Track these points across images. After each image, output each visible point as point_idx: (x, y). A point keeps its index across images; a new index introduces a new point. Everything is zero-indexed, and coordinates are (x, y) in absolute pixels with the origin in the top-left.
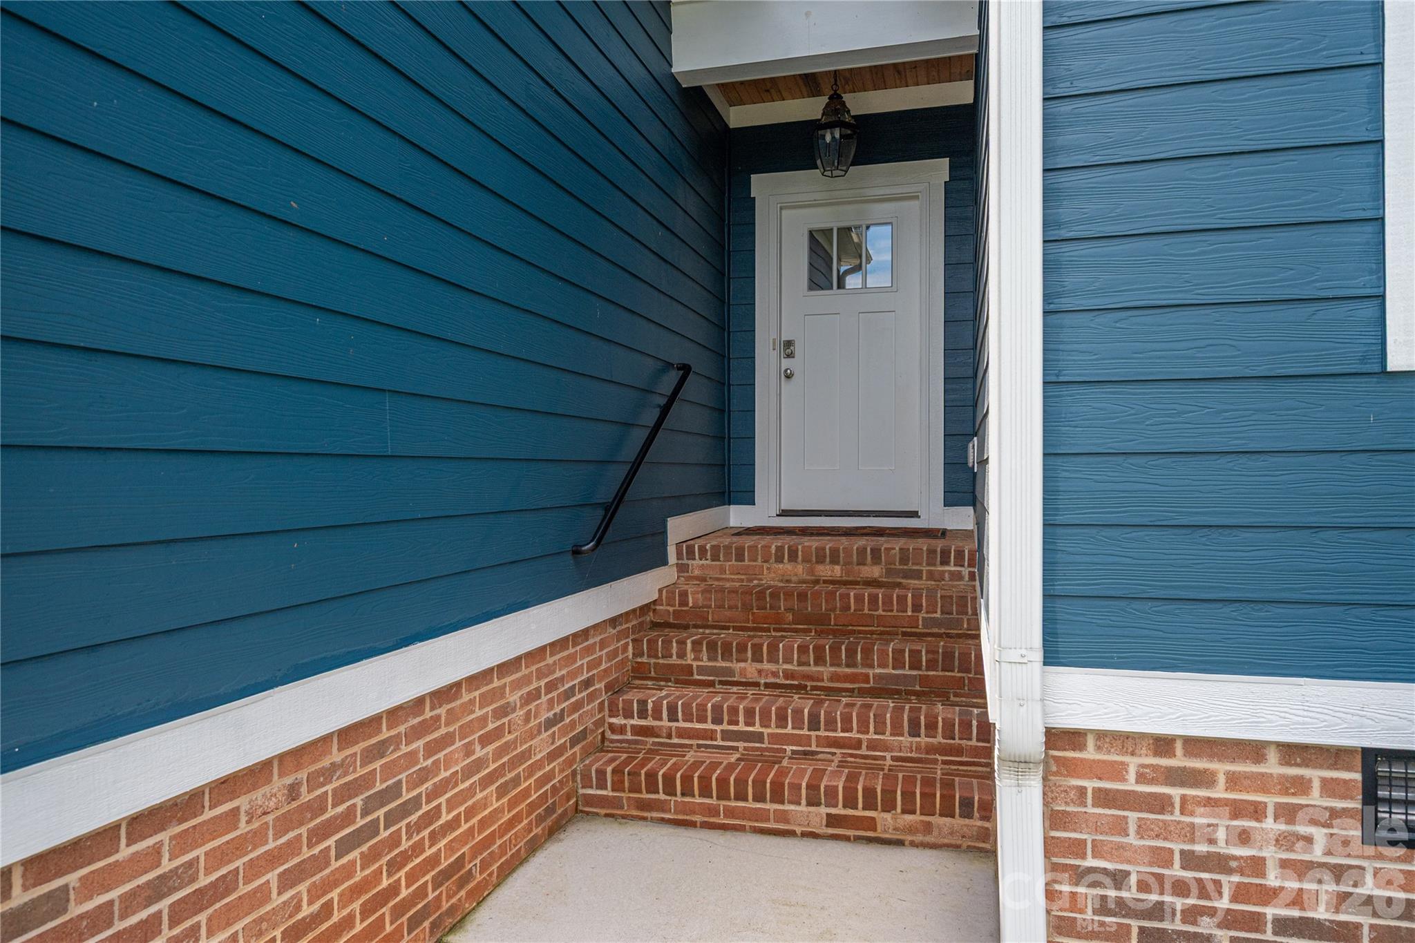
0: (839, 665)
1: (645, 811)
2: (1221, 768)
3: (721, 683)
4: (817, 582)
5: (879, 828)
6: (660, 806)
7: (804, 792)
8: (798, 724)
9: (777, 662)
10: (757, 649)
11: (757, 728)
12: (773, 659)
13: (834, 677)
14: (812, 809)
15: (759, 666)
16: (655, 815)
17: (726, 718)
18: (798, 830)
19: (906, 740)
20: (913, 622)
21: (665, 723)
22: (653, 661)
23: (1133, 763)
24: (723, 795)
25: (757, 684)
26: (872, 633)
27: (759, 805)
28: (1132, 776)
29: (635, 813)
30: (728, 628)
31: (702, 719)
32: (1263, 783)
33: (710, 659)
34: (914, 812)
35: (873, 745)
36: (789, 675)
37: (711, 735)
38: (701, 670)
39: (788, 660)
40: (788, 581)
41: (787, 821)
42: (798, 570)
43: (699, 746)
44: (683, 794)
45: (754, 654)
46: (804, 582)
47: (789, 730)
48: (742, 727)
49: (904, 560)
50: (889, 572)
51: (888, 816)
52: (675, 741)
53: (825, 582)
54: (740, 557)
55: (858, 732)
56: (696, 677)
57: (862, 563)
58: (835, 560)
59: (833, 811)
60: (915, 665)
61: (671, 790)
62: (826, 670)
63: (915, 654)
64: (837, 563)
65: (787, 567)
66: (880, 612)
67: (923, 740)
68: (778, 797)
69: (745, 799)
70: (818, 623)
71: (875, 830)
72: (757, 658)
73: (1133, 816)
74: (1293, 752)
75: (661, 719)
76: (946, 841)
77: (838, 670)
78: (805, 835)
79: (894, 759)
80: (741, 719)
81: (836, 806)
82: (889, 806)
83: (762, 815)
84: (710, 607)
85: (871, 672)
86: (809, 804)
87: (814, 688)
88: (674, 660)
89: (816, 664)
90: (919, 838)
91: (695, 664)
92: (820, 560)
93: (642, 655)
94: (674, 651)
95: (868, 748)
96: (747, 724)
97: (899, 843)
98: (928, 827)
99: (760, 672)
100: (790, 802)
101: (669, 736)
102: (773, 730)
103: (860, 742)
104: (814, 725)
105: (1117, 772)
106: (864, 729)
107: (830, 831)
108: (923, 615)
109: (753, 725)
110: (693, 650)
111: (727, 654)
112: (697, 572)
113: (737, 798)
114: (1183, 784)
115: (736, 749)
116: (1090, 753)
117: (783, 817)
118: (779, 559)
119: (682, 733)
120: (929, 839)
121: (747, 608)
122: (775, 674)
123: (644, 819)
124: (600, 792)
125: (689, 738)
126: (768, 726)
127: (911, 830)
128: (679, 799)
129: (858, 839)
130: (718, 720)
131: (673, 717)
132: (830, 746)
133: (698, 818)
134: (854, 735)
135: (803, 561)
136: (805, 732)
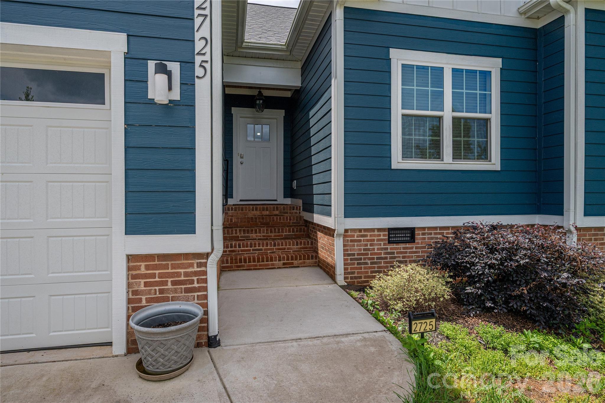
0: (276, 233)
1: (239, 268)
2: (369, 234)
3: (247, 239)
4: (263, 215)
5: (294, 264)
6: (243, 266)
7: (277, 258)
8: (271, 246)
9: (261, 233)
10: (256, 231)
11: (261, 248)
12: (260, 233)
13: (275, 236)
14: (279, 262)
15: (256, 235)
16: (241, 268)
17: (253, 246)
18: (276, 267)
19: (295, 247)
20: (289, 223)
21: (238, 249)
22: (228, 235)
23: (356, 234)
24: (258, 261)
25: (256, 239)
26: (280, 226)
27: (267, 263)
28: (356, 237)
29: (236, 269)
30: (243, 227)
31: (247, 247)
32: (374, 236)
33: (244, 234)
34: (301, 260)
35: (288, 249)
36: (264, 236)
37: (249, 250)
38: (241, 237)
39: (263, 233)
40: (255, 216)
41: (274, 266)
42: (258, 213)
43: (246, 253)
44: (249, 263)
45: (255, 232)
46: (259, 216)
47: (269, 247)
48: (257, 248)
49: (284, 209)
50: (280, 212)
51: (296, 261)
52: (240, 253)
53: (265, 215)
54: (242, 210)
55: (285, 246)
56: (240, 239)
57: (274, 210)
58: (267, 210)
59: (284, 262)
60: (293, 231)
61: (245, 262)
62: (273, 234)
63: (293, 229)
64: (268, 211)
65: (255, 212)
66: (282, 221)
67: (299, 246)
68: (271, 260)
69: (264, 262)
70: (267, 225)
71: (293, 265)
72: (256, 233)
73: (356, 243)
74: (379, 230)
75: (236, 248)
76: (308, 265)
77: (276, 234)
78: (278, 268)
79: (293, 251)
80: (257, 246)
81: (285, 261)
82: (296, 259)
83: (268, 265)
84: (238, 222)
85: (283, 234)
86: (279, 261)
87: (270, 239)
88: (234, 235)
89: (270, 233)
90: (303, 265)
91: (240, 235)
92: (263, 210)
93: (225, 234)
94: (234, 233)
95: (287, 249)
96: (258, 247)
97: (298, 267)
98: (304, 263)
99: (256, 236)
100: (275, 261)
101: (239, 252)
102: (265, 247)
103: (285, 248)
104: (275, 245)
105: (353, 236)
106: (286, 245)
107: (283, 266)
108: (291, 221)
109: (260, 247)
110: (239, 232)
111: (248, 232)
112: (230, 214)
113: (262, 262)
114: (363, 237)
115: (256, 253)
116: (349, 233)
117: (273, 265)
118: (253, 210)
119: (242, 251)
120: (305, 265)
121: (248, 222)
122: (260, 236)
123: (239, 270)
124: (226, 265)
125: (244, 252)
126: (264, 247)
127: (301, 263)
128: (247, 264)
129: (289, 267)
130: (251, 247)
131: (239, 247)
132: (278, 250)
133: (252, 268)
134: (284, 247)
135: (259, 210)
136: (273, 247)
